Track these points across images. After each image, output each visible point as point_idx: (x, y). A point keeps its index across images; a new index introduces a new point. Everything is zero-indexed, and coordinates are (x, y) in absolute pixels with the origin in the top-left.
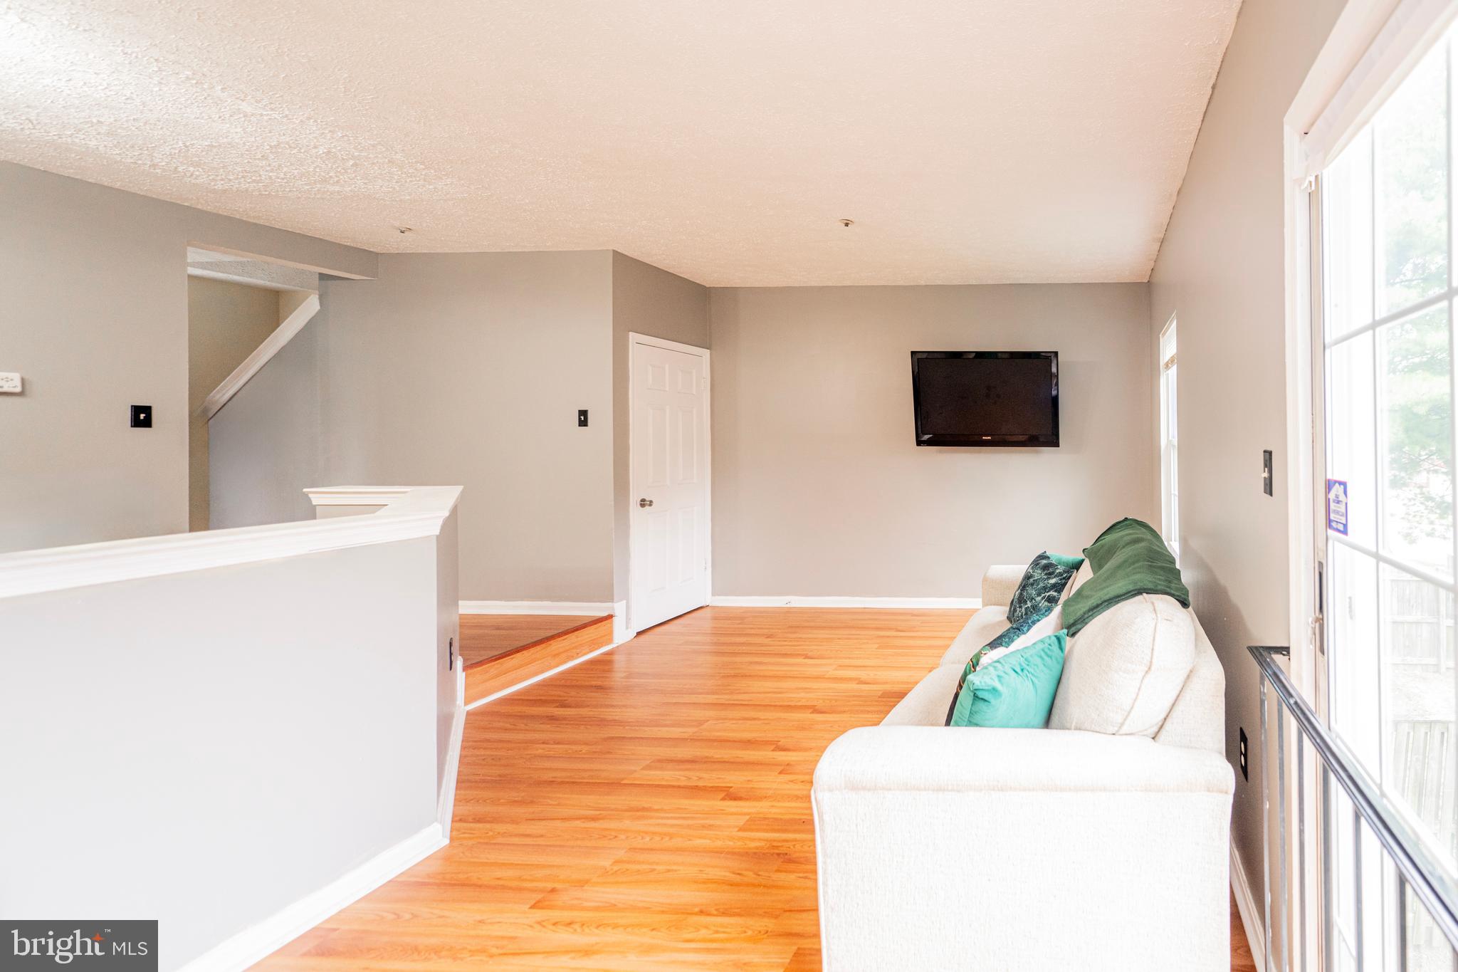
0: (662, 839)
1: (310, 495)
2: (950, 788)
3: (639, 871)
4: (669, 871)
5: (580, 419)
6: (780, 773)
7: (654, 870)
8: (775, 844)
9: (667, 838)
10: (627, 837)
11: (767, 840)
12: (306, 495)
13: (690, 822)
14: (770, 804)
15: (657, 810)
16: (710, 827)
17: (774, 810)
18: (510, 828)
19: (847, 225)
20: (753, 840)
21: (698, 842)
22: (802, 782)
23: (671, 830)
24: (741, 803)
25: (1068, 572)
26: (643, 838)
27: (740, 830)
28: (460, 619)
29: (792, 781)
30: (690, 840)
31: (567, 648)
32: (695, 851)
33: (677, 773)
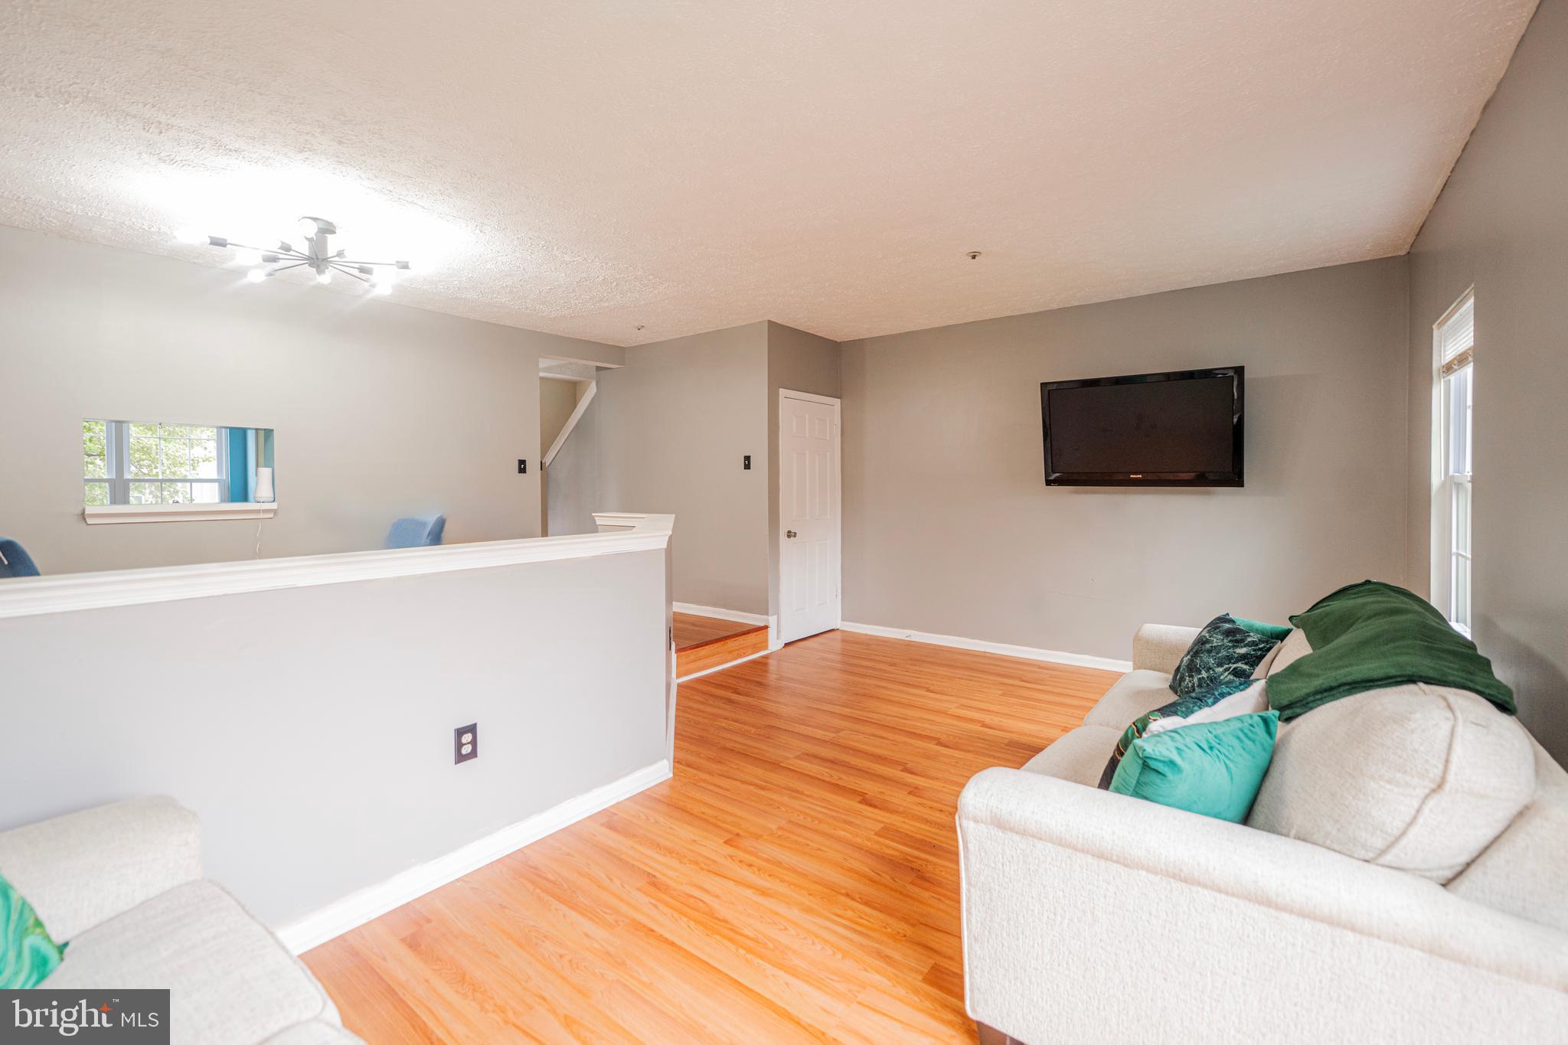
0: (813, 821)
1: (596, 518)
2: (1114, 858)
3: (796, 841)
4: (819, 849)
5: (745, 463)
6: (910, 793)
7: (808, 845)
8: (908, 858)
9: (817, 822)
10: (787, 811)
11: (901, 852)
12: (593, 518)
13: (834, 814)
14: (902, 819)
15: (807, 796)
16: (850, 823)
17: (905, 826)
18: (708, 777)
19: (974, 257)
20: (888, 847)
21: (842, 833)
22: (931, 808)
23: (820, 816)
24: (876, 811)
25: (1267, 642)
26: (798, 815)
27: (876, 834)
28: (674, 615)
29: (921, 804)
30: (835, 829)
31: (738, 648)
32: (839, 839)
33: (822, 769)
